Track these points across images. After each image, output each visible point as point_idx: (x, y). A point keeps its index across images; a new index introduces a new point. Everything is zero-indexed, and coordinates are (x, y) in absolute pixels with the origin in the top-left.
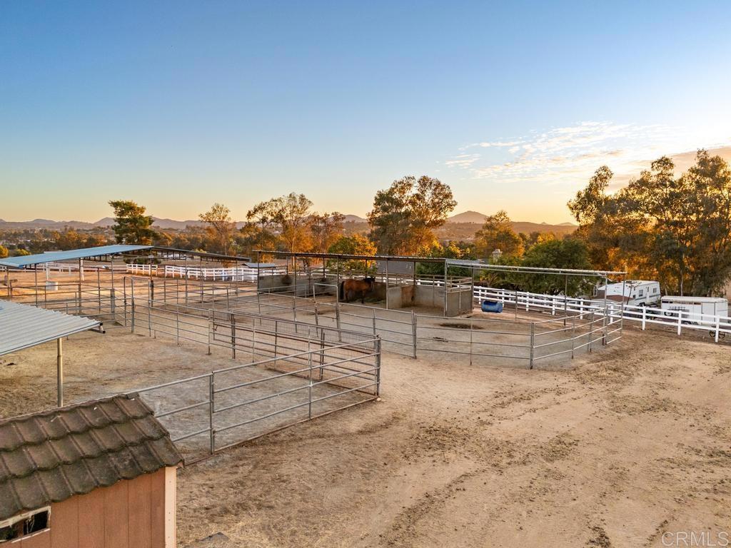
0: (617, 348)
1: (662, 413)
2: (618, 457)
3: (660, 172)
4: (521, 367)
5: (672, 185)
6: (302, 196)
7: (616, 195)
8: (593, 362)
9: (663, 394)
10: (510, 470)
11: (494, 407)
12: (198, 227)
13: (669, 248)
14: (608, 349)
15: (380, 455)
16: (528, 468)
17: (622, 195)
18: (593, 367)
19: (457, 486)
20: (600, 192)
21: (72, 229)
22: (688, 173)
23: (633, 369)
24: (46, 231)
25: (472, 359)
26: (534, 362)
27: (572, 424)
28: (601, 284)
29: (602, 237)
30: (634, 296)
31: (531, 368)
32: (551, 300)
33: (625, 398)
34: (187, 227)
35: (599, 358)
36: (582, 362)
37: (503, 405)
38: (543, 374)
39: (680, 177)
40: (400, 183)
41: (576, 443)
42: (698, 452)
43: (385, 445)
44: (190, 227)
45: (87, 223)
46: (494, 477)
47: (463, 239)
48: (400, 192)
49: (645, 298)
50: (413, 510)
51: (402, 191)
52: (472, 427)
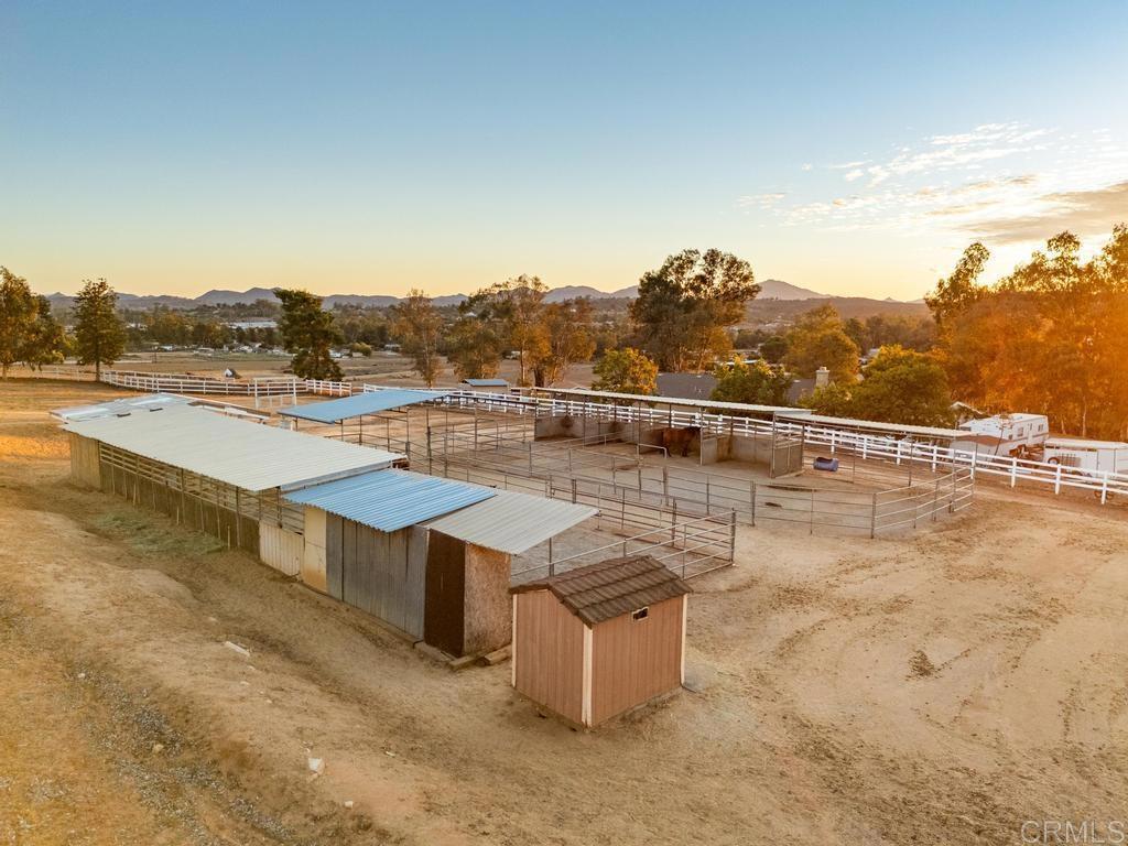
0: (965, 516)
1: (992, 580)
2: (943, 612)
3: (1059, 254)
4: (862, 537)
5: (1078, 271)
6: (536, 279)
7: (995, 286)
8: (935, 531)
9: (998, 564)
10: (857, 619)
11: (840, 573)
12: (352, 307)
13: (1067, 367)
14: (956, 518)
15: (754, 606)
16: (870, 618)
17: (1004, 286)
18: (935, 537)
19: (819, 626)
20: (972, 281)
21: (165, 309)
22: (1102, 253)
23: (976, 539)
24: (127, 311)
25: (812, 527)
26: (875, 532)
27: (908, 588)
28: (967, 418)
29: (973, 347)
30: (1011, 437)
31: (872, 537)
32: (896, 445)
33: (960, 568)
34: (336, 306)
35: (944, 528)
36: (925, 532)
37: (847, 572)
38: (884, 544)
39: (1089, 260)
40: (677, 259)
41: (910, 602)
42: (1011, 610)
43: (754, 600)
44: (340, 306)
45: (184, 299)
46: (845, 622)
47: (760, 326)
48: (677, 272)
49: (1026, 438)
50: (789, 641)
51: (680, 270)
52: (823, 589)
